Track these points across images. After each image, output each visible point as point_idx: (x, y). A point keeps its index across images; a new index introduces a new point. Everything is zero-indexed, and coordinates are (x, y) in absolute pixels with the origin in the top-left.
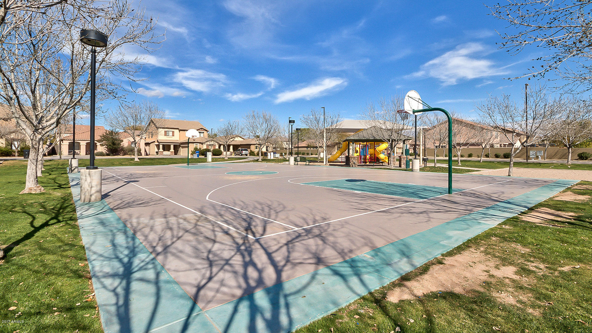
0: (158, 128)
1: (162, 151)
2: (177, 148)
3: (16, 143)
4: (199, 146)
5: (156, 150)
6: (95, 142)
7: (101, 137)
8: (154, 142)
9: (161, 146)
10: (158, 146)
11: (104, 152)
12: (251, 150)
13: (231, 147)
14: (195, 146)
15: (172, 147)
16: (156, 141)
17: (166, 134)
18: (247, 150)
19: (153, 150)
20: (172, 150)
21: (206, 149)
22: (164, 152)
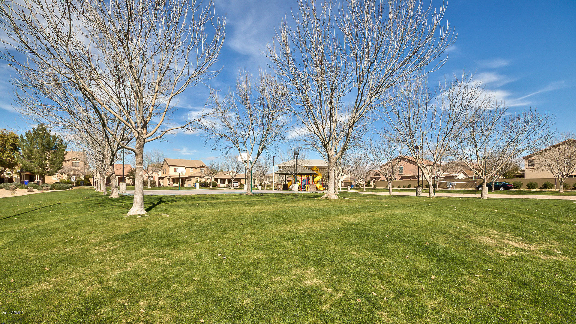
0: (169, 166)
1: (172, 183)
2: (183, 181)
3: (74, 177)
4: (199, 179)
5: (168, 183)
6: (124, 176)
7: (128, 173)
8: (167, 176)
9: (171, 180)
10: (169, 179)
11: (130, 184)
12: (241, 183)
13: (227, 180)
14: (196, 179)
15: (180, 180)
16: (168, 176)
17: (175, 170)
18: (237, 183)
19: (166, 183)
20: (180, 182)
21: (204, 182)
22: (174, 184)
